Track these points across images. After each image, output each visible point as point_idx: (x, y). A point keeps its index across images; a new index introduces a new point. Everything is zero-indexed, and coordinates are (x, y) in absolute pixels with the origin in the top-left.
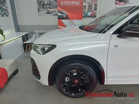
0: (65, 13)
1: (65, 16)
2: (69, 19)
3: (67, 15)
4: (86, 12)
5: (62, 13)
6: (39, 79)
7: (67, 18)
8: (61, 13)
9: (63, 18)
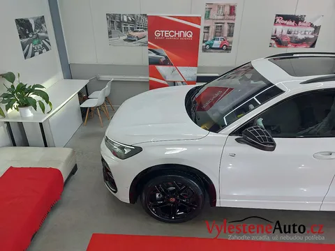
0: (164, 52)
1: (163, 59)
2: (172, 65)
3: (166, 57)
4: (209, 40)
5: (158, 54)
6: (115, 192)
7: (166, 63)
8: (155, 52)
9: (159, 63)
